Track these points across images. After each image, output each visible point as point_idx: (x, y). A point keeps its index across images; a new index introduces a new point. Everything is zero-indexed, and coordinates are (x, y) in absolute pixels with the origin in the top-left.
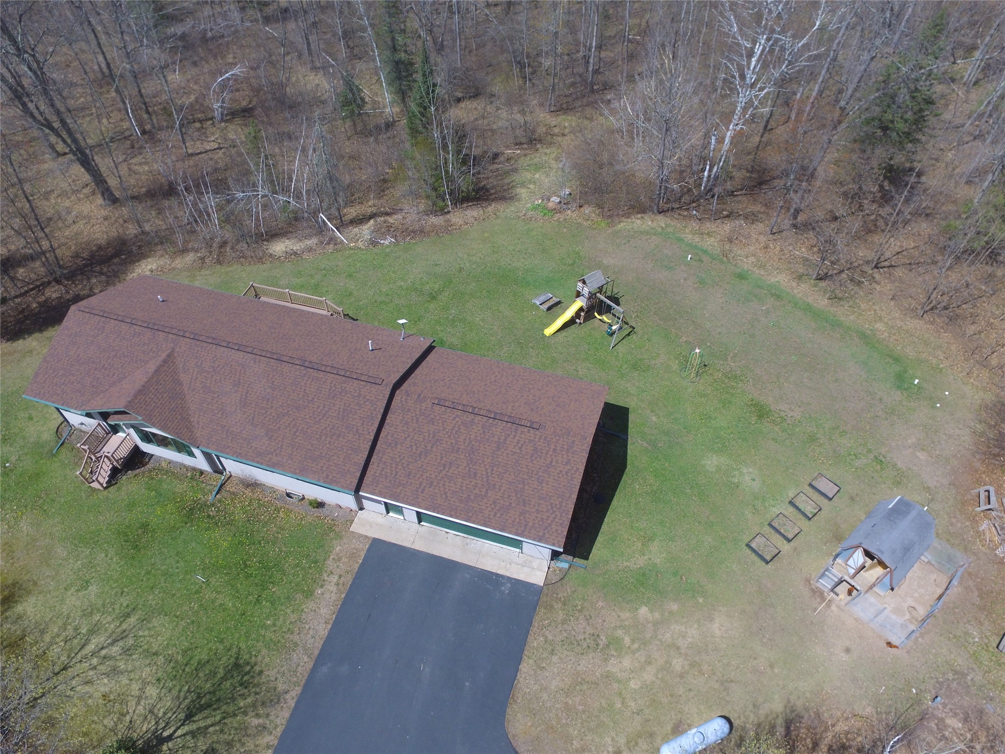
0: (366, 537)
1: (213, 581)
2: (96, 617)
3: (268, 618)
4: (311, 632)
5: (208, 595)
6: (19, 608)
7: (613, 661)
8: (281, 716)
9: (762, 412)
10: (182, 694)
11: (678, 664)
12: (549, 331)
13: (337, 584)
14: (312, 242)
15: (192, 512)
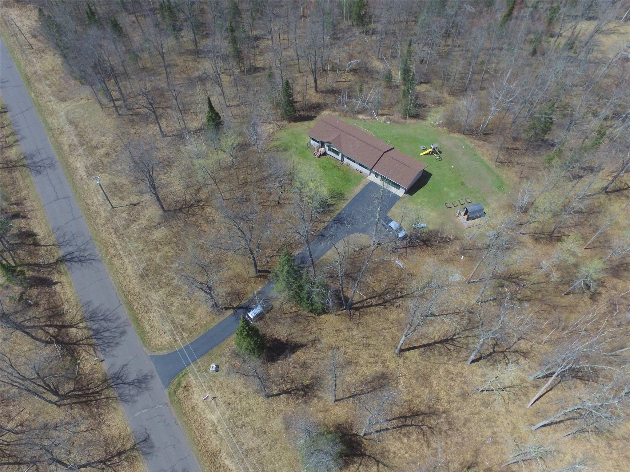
0: (370, 180)
3: (348, 187)
4: (356, 191)
5: (337, 181)
10: (331, 194)
12: (421, 154)
13: (362, 186)
14: (369, 117)
15: (335, 167)
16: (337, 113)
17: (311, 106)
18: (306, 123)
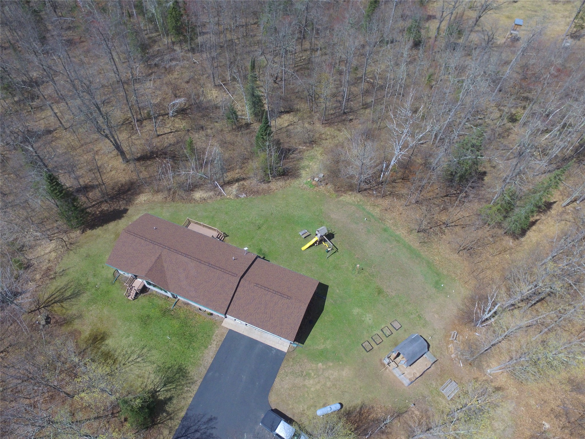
0: (227, 328)
1: (173, 339)
2: (133, 348)
3: (192, 354)
4: (206, 361)
5: (171, 344)
6: (107, 342)
7: (307, 381)
8: (195, 388)
9: (380, 292)
10: (162, 377)
11: (329, 384)
12: (304, 248)
13: (216, 345)
14: (211, 193)
15: (165, 312)
16: (160, 197)
17: (119, 190)
18: (111, 226)
